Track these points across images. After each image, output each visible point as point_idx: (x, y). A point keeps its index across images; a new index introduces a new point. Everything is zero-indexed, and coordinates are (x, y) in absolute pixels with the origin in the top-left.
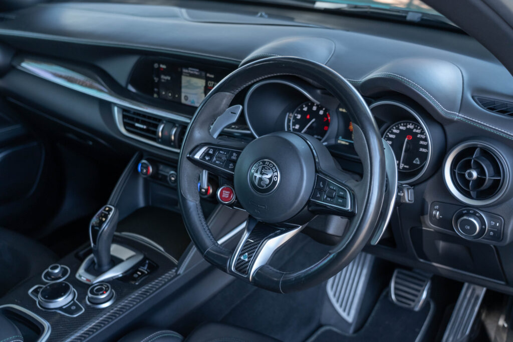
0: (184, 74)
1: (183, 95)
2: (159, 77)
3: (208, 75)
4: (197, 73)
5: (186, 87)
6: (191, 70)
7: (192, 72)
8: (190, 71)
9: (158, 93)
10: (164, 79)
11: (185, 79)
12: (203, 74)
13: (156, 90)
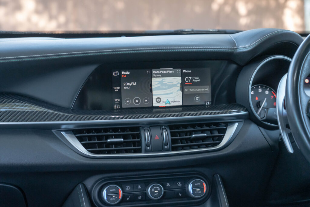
0: (154, 75)
1: (154, 98)
2: (120, 85)
3: (184, 71)
4: (171, 72)
5: (158, 89)
6: (163, 70)
7: (164, 72)
8: (161, 71)
9: (120, 103)
10: (128, 86)
11: (156, 82)
12: (179, 71)
13: (116, 100)
